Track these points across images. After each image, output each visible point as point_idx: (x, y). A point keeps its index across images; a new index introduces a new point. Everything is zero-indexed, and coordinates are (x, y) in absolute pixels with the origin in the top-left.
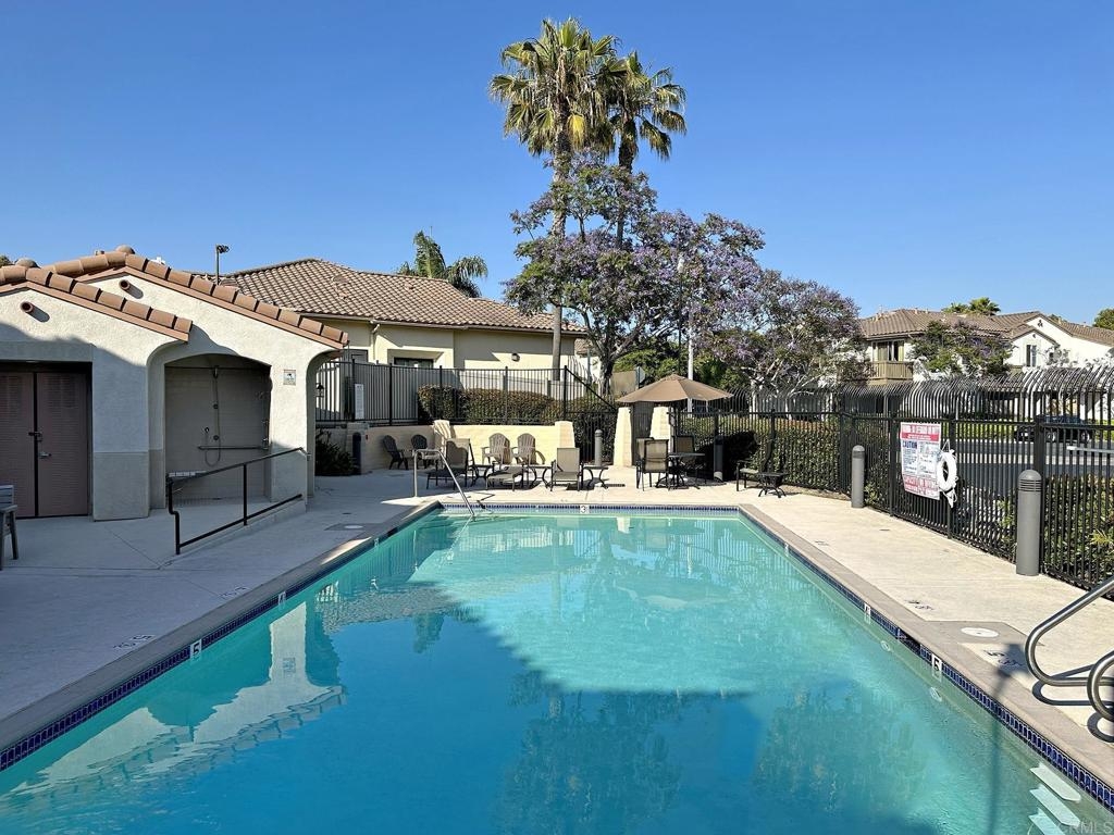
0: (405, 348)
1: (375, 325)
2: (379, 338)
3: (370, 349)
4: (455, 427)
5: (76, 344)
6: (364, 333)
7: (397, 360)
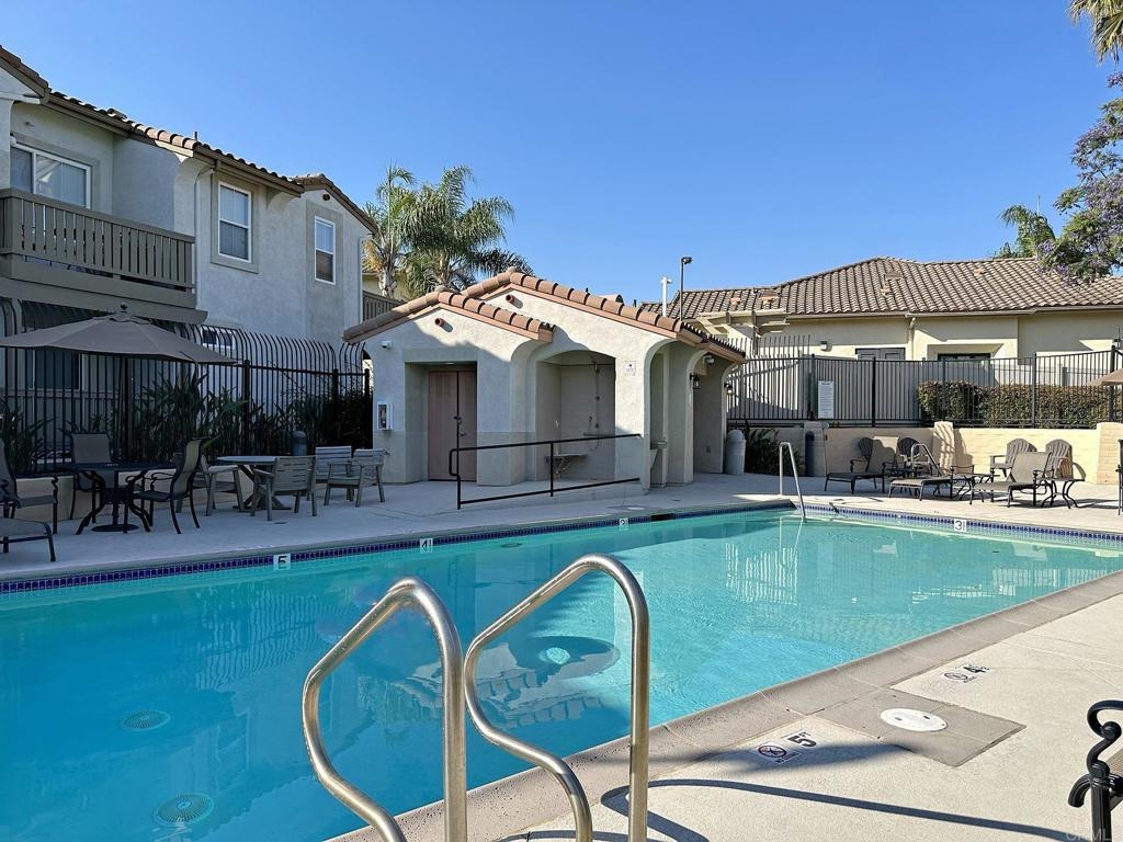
0: (950, 342)
1: (910, 319)
2: (917, 333)
3: (908, 346)
4: (961, 430)
5: (469, 347)
6: (900, 329)
7: (940, 356)
